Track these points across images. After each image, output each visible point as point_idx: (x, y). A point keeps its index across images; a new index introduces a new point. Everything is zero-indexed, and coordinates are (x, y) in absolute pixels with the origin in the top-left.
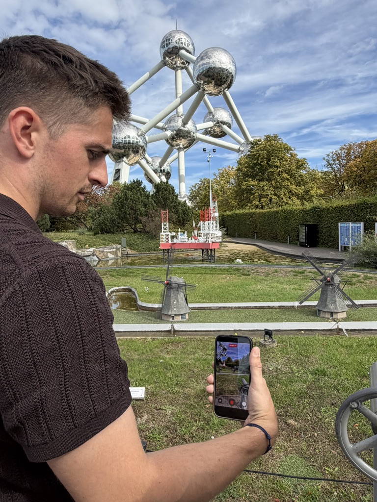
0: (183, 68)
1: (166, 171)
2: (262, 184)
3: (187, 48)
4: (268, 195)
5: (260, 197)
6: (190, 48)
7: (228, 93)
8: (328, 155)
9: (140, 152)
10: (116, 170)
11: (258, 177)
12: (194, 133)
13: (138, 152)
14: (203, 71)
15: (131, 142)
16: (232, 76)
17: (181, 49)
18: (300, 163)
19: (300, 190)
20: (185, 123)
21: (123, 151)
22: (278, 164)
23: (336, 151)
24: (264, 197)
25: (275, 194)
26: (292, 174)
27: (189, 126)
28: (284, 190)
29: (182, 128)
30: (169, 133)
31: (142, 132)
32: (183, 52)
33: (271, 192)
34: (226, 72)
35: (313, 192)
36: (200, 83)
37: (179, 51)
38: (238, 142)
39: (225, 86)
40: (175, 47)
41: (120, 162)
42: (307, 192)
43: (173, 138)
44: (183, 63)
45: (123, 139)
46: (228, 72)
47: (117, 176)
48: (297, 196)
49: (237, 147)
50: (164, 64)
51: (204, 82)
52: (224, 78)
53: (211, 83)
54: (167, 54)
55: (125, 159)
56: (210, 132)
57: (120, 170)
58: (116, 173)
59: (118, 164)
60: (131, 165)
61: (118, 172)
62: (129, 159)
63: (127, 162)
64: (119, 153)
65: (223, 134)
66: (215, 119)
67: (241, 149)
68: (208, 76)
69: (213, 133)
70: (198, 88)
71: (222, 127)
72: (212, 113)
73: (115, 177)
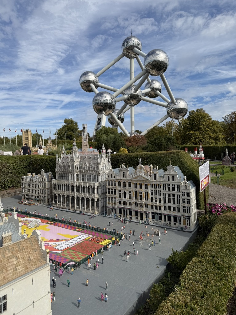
0: (135, 58)
1: (121, 118)
2: (197, 132)
3: (139, 46)
4: (199, 138)
5: (195, 138)
6: (140, 46)
7: (164, 75)
8: (225, 116)
9: (113, 108)
10: (99, 118)
11: (194, 129)
12: (141, 96)
13: (111, 108)
14: (150, 62)
15: (108, 102)
16: (167, 65)
17: (135, 47)
18: (214, 123)
19: (214, 136)
20: (136, 90)
21: (103, 108)
22: (204, 124)
23: (230, 115)
24: (197, 139)
25: (202, 137)
26: (210, 128)
27: (139, 92)
28: (206, 135)
29: (134, 93)
30: (126, 96)
31: (114, 97)
32: (136, 49)
33: (200, 137)
35: (220, 136)
36: (148, 69)
37: (133, 48)
38: (167, 101)
39: (162, 71)
40: (131, 46)
41: (101, 114)
42: (217, 137)
43: (128, 99)
44: (135, 55)
45: (104, 101)
46: (165, 63)
47: (99, 122)
48: (213, 138)
49: (166, 104)
50: (124, 55)
51: (150, 68)
52: (162, 67)
53: (154, 69)
54: (126, 49)
55: (104, 112)
56: (148, 94)
57: (101, 118)
58: (99, 120)
59: (100, 115)
60: (107, 115)
61: (100, 119)
62: (106, 112)
63: (105, 114)
64: (101, 109)
65: (156, 96)
66: (151, 87)
67: (169, 105)
68: (153, 65)
69: (150, 95)
70: (147, 72)
71: (155, 91)
72: (150, 83)
73: (98, 122)
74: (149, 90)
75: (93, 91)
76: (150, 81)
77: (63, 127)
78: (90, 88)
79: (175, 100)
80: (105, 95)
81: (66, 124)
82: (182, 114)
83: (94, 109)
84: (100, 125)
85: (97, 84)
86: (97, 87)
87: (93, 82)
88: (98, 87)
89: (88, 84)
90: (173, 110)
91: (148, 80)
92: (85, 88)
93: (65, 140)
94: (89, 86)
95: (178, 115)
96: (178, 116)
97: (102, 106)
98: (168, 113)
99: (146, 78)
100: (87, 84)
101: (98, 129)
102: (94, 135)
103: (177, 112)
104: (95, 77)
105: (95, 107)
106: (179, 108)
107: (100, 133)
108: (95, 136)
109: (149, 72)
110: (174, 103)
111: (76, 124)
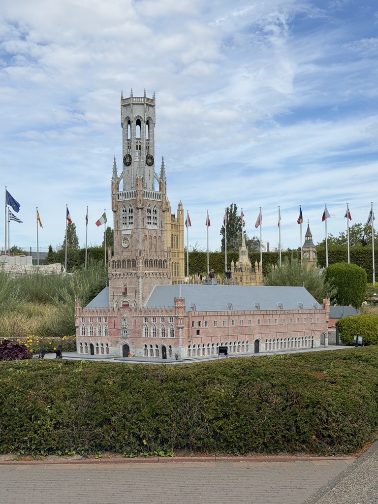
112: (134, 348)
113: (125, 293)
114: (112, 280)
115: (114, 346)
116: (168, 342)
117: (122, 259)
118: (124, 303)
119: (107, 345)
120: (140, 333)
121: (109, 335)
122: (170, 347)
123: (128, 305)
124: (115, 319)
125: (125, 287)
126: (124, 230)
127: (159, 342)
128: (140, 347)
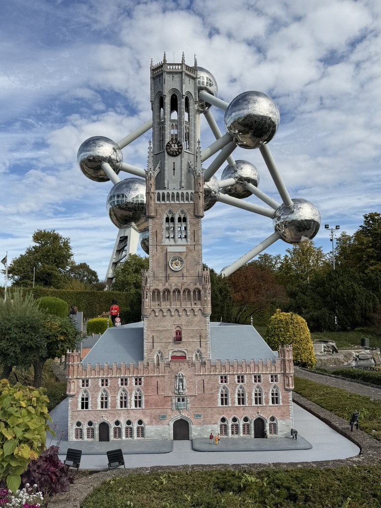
0: (201, 112)
3: (210, 88)
6: (213, 89)
7: (267, 146)
10: (121, 238)
12: (216, 193)
14: (239, 118)
16: (275, 126)
17: (202, 89)
21: (131, 213)
27: (211, 184)
32: (205, 93)
34: (268, 121)
36: (234, 133)
37: (199, 92)
39: (266, 137)
41: (127, 227)
45: (135, 199)
46: (271, 121)
47: (122, 245)
49: (271, 210)
51: (239, 131)
52: (266, 128)
53: (248, 133)
55: (133, 224)
56: (230, 190)
57: (126, 238)
58: (121, 241)
59: (123, 230)
60: (141, 231)
61: (124, 240)
62: (139, 223)
63: (136, 227)
64: (126, 216)
65: (247, 193)
66: (236, 175)
67: (278, 214)
68: (245, 125)
69: (233, 191)
70: (231, 139)
71: (245, 185)
72: (233, 167)
73: (118, 246)
74: (231, 181)
75: (108, 180)
76: (235, 163)
77: (29, 252)
78: (102, 172)
79: (292, 203)
80: (137, 185)
81: (38, 245)
82: (307, 232)
83: (111, 218)
84: (124, 253)
85: (118, 164)
86: (117, 170)
87: (110, 160)
88: (119, 170)
89: (98, 164)
90: (289, 223)
91: (230, 161)
92: (91, 172)
93: (31, 285)
94: (99, 168)
95: (299, 233)
96: (299, 237)
97: (129, 209)
98: (276, 230)
99: (226, 156)
100: (95, 165)
101: (119, 262)
102: (110, 276)
103: (298, 227)
104: (114, 149)
105: (112, 213)
106: (302, 220)
107: (124, 270)
108: (112, 279)
109: (237, 141)
110: (290, 208)
111: (66, 244)
112: (199, 424)
113: (178, 339)
114: (150, 318)
115: (157, 423)
116: (269, 412)
117: (173, 288)
118: (175, 354)
119: (140, 422)
120: (212, 399)
121: (146, 406)
122: (273, 419)
123: (185, 357)
124: (158, 379)
125: (178, 329)
126: (171, 246)
127: (251, 412)
128: (213, 422)
